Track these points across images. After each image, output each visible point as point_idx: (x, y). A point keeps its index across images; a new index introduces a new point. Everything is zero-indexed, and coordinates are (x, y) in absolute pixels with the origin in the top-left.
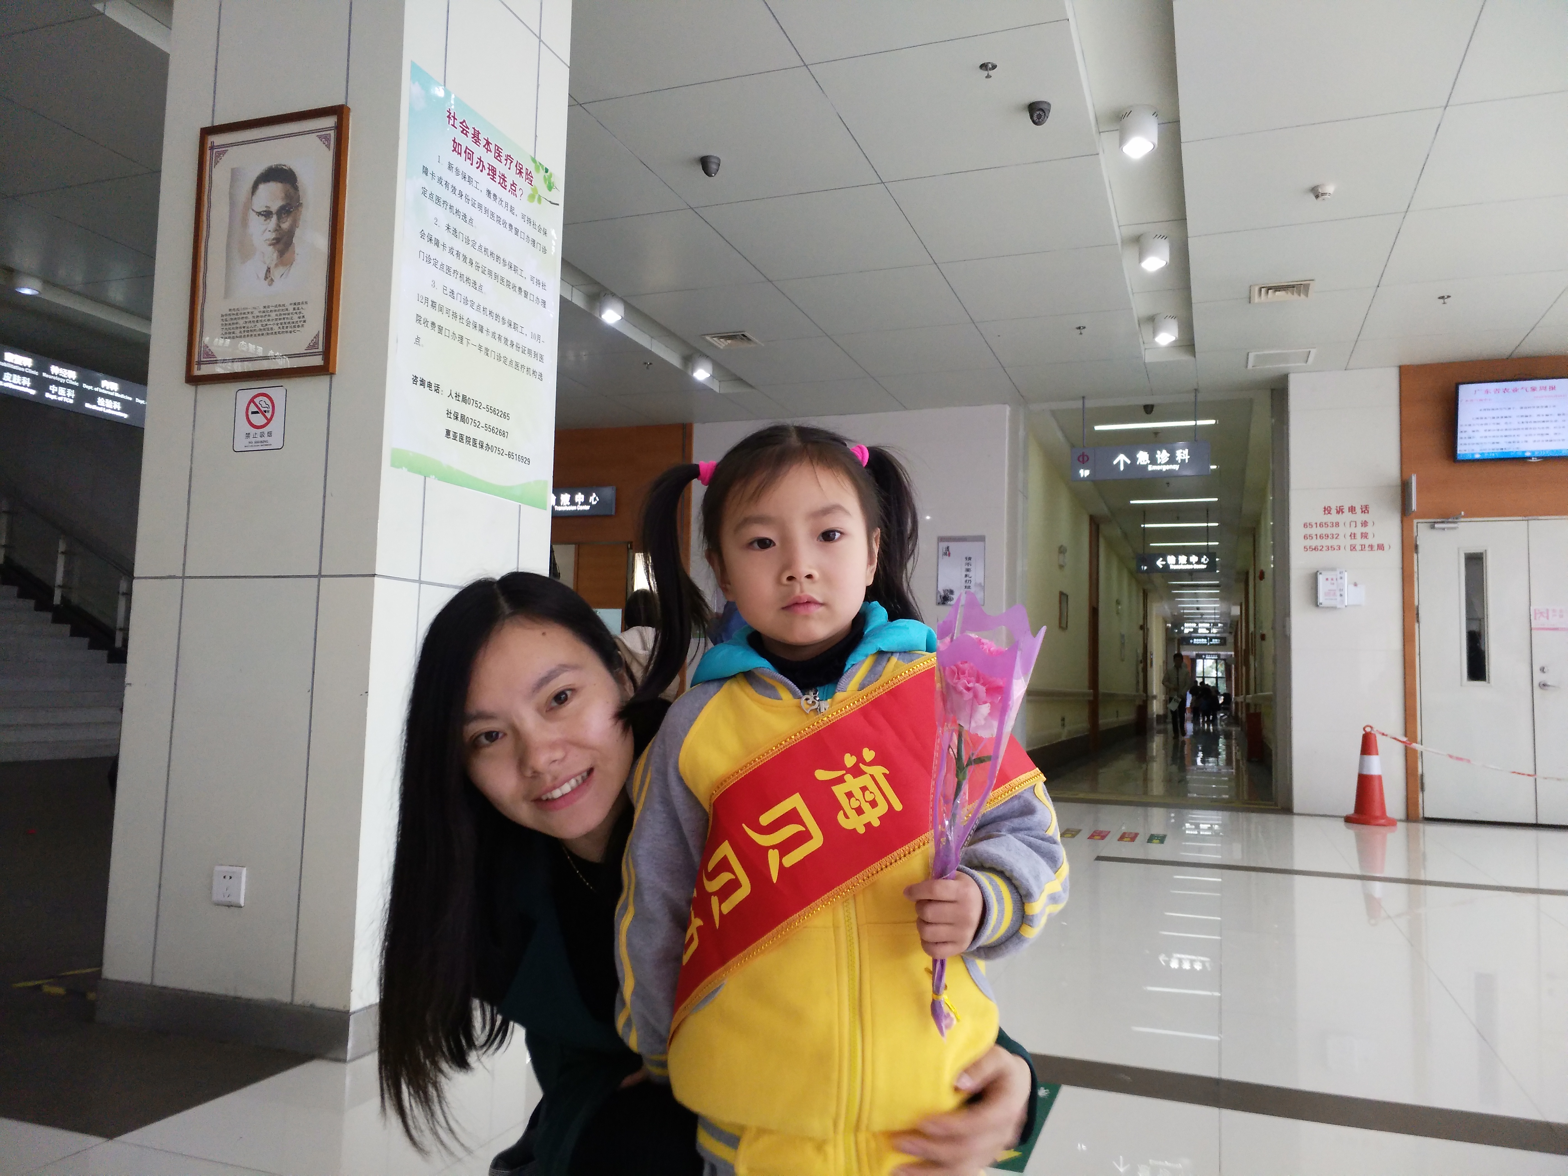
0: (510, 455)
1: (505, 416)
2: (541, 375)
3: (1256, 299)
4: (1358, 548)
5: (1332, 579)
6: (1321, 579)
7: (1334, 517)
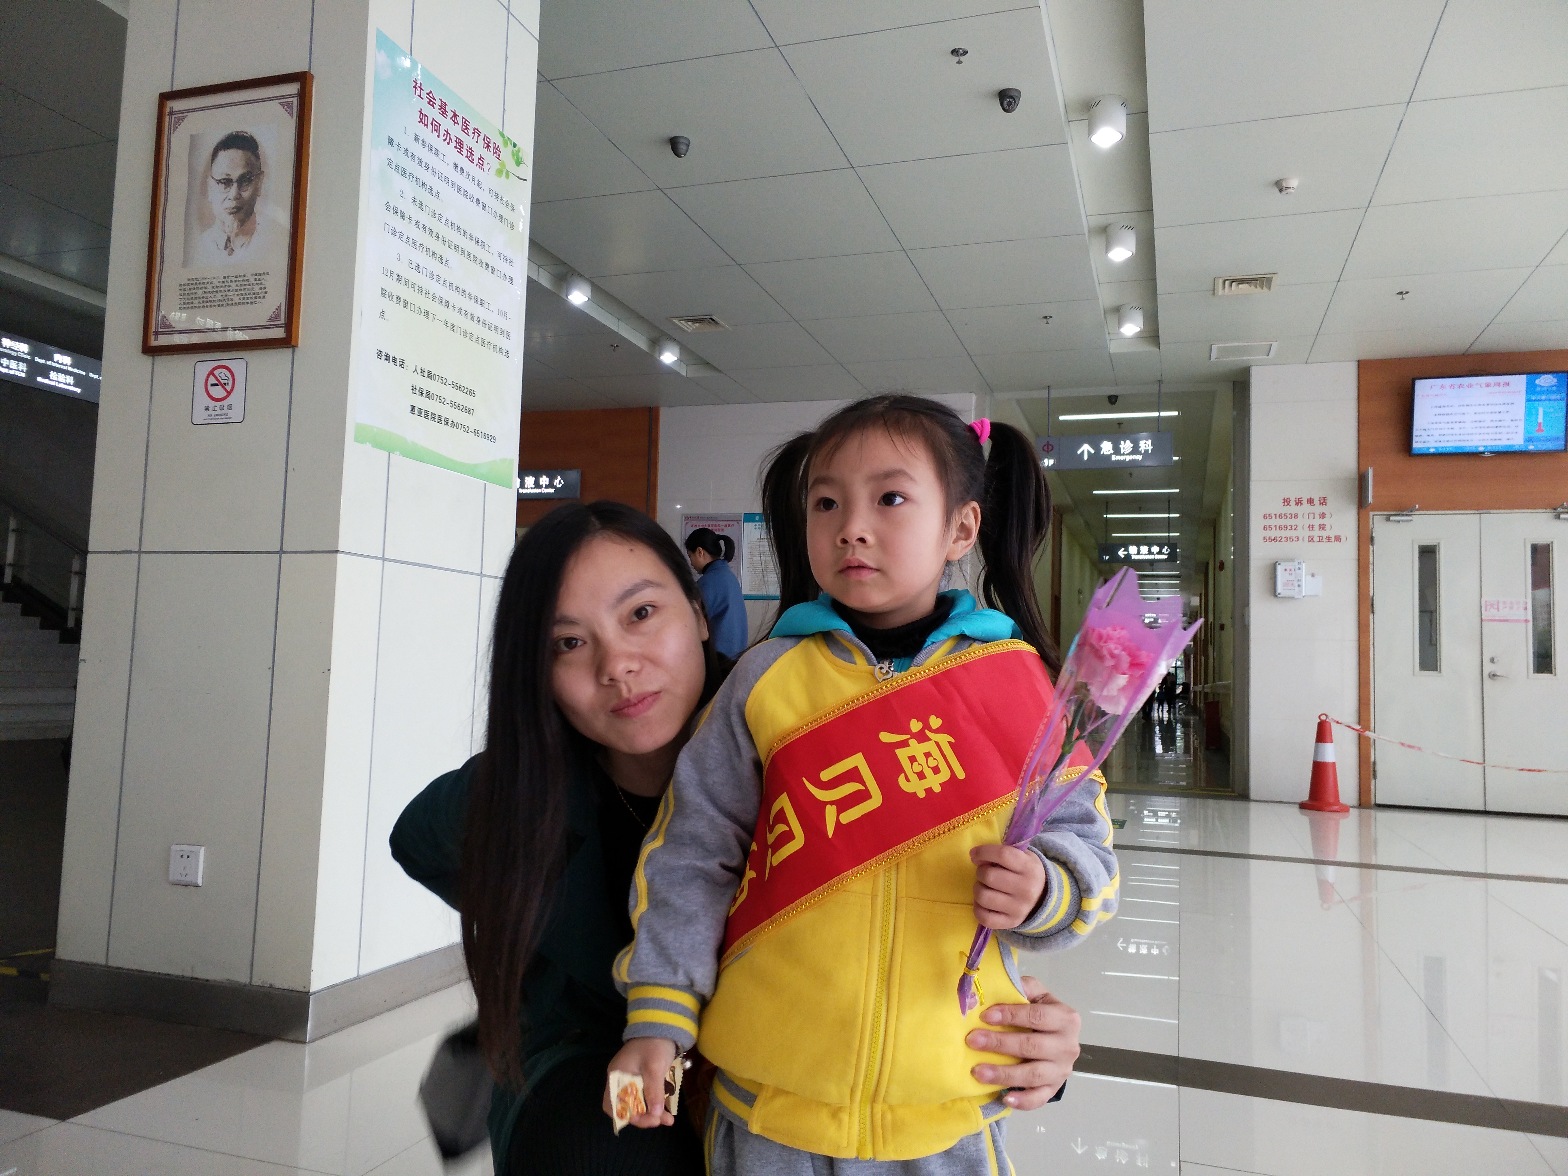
0: (476, 432)
1: (471, 393)
2: (507, 352)
3: (1220, 292)
4: (1316, 539)
5: (1290, 570)
6: (1279, 569)
7: (1293, 509)
